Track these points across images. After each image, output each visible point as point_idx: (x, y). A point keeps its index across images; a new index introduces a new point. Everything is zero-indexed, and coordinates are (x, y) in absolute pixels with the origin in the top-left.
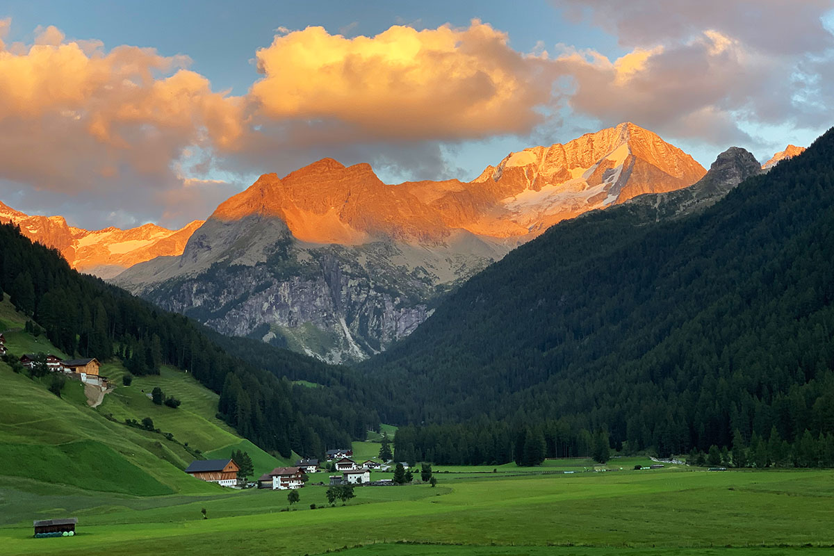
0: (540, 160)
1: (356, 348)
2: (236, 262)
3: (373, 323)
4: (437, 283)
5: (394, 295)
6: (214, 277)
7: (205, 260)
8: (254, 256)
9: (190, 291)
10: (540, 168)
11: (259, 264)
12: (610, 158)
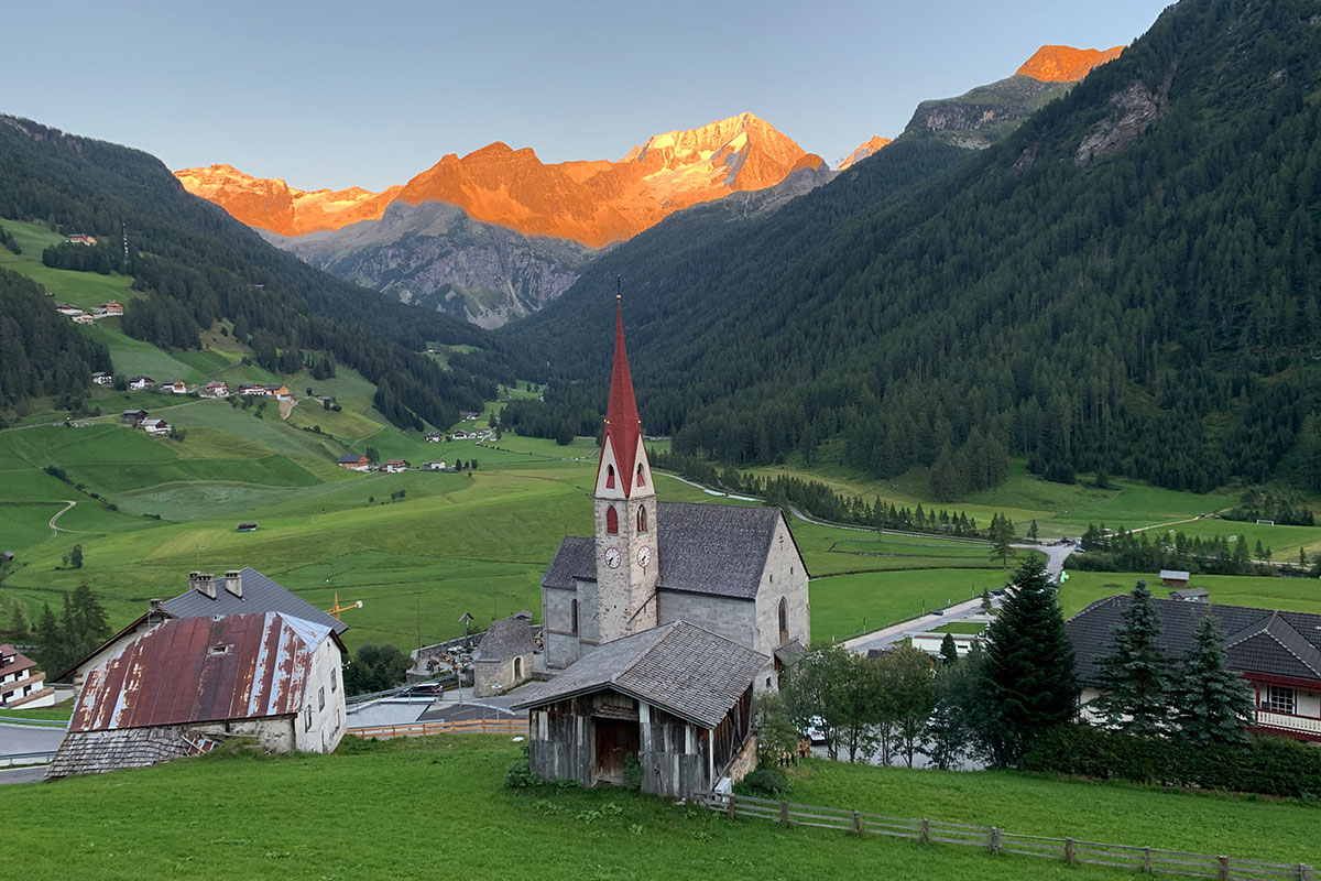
0: (676, 143)
1: (519, 305)
2: (423, 232)
3: (533, 284)
4: (584, 252)
5: (550, 262)
6: (406, 244)
7: (399, 228)
8: (438, 227)
9: (386, 256)
10: (676, 150)
11: (441, 235)
12: (732, 144)
